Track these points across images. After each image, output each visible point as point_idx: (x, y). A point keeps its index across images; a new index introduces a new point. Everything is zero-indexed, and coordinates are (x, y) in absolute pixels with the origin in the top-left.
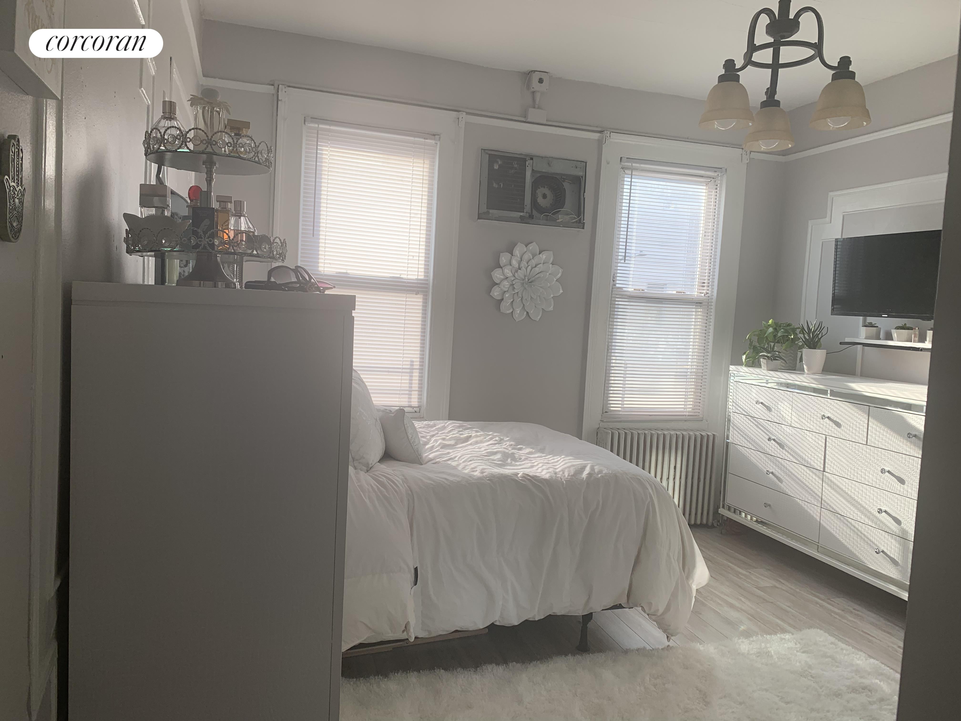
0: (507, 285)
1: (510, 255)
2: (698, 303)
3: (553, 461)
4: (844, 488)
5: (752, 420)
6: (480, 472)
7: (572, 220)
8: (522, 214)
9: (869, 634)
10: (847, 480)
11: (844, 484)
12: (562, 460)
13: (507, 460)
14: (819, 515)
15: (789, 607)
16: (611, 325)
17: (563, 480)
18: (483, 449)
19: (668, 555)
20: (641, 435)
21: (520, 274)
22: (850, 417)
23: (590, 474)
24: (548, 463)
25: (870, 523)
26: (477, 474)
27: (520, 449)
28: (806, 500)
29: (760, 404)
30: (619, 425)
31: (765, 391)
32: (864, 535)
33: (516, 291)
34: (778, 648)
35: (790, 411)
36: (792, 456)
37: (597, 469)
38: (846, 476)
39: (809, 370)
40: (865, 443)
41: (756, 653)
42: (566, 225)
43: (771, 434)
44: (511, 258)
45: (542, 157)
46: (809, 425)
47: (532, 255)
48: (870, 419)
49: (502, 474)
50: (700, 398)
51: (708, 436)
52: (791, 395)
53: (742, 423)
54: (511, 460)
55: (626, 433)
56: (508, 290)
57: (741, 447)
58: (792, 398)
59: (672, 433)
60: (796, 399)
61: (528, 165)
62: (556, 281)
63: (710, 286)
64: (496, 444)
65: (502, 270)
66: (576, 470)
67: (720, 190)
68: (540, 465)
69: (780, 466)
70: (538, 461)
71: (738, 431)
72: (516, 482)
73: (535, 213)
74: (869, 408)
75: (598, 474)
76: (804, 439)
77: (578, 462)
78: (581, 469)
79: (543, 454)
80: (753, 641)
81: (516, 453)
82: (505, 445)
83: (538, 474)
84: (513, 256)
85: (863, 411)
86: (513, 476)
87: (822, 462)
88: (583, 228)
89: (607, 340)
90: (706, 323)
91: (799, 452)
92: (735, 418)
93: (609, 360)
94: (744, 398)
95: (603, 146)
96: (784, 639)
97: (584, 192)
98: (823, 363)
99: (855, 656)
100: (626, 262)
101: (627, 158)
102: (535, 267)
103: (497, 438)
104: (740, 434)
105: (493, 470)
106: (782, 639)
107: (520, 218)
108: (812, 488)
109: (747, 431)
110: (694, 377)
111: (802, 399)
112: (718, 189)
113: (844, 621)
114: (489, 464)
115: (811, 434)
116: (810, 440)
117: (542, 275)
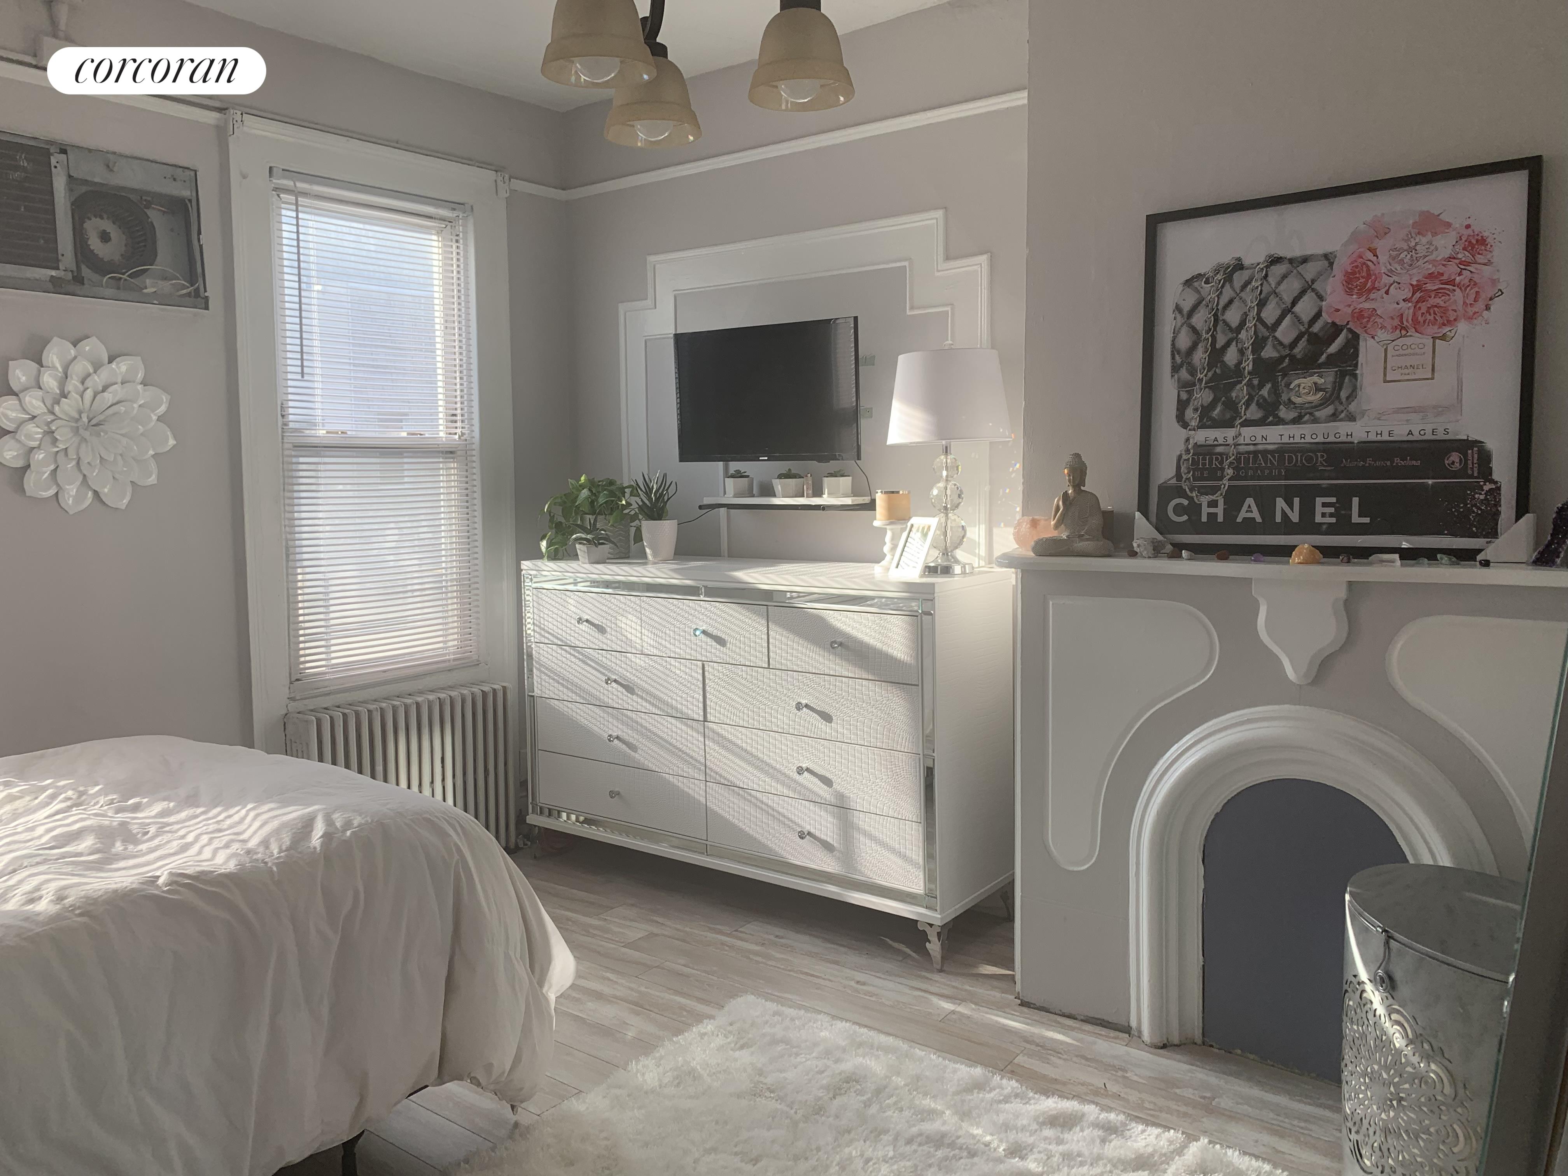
0: (38, 433)
1: (35, 366)
2: (449, 453)
3: (229, 822)
4: (739, 742)
5: (572, 652)
6: (52, 901)
7: (178, 291)
8: (53, 273)
9: (812, 975)
10: (743, 730)
11: (740, 737)
12: (252, 814)
13: (113, 845)
14: (704, 794)
15: (684, 966)
16: (289, 505)
17: (270, 864)
18: (40, 830)
19: (507, 956)
20: (375, 713)
21: (67, 407)
22: (738, 626)
23: (327, 837)
24: (220, 831)
25: (786, 792)
26: (44, 906)
27: (136, 808)
28: (680, 773)
29: (585, 623)
30: (327, 702)
31: (591, 600)
32: (779, 813)
33: (62, 446)
34: (704, 1056)
35: (639, 628)
36: (650, 703)
37: (338, 820)
38: (741, 723)
39: (655, 555)
40: (767, 666)
41: (672, 1079)
42: (164, 300)
43: (610, 671)
44: (39, 371)
45: (90, 151)
46: (672, 647)
47: (92, 363)
48: (770, 626)
49: (115, 891)
50: (468, 625)
51: (494, 690)
52: (638, 602)
53: (554, 659)
54: (124, 841)
55: (344, 715)
56: (40, 444)
57: (556, 702)
58: (640, 606)
59: (431, 697)
60: (647, 607)
61: (58, 165)
62: (157, 420)
63: (466, 421)
64: (70, 808)
65: (20, 400)
66: (295, 833)
67: (466, 245)
68: (205, 839)
69: (630, 723)
70: (192, 828)
71: (549, 673)
72: (157, 901)
73: (86, 272)
74: (767, 609)
75: (344, 831)
76: (668, 672)
77: (294, 813)
78: (303, 827)
79: (198, 807)
80: (661, 1058)
81: (128, 820)
82: (95, 804)
83: (205, 867)
84: (42, 367)
85: (759, 615)
86: (145, 887)
87: (701, 705)
88: (207, 308)
89: (284, 537)
90: (467, 489)
91: (662, 695)
92: (541, 652)
93: (293, 575)
94: (554, 616)
95: (230, 139)
96: (705, 1034)
97: (199, 233)
98: (675, 540)
99: (815, 1025)
100: (306, 378)
101: (283, 170)
102: (103, 391)
103: (70, 793)
104: (554, 679)
105: (88, 887)
106: (702, 1035)
107: (50, 281)
108: (688, 751)
109: (565, 672)
110: (455, 588)
111: (658, 606)
112: (461, 241)
113: (770, 963)
114: (69, 869)
115: (678, 662)
116: (678, 672)
117: (122, 408)
